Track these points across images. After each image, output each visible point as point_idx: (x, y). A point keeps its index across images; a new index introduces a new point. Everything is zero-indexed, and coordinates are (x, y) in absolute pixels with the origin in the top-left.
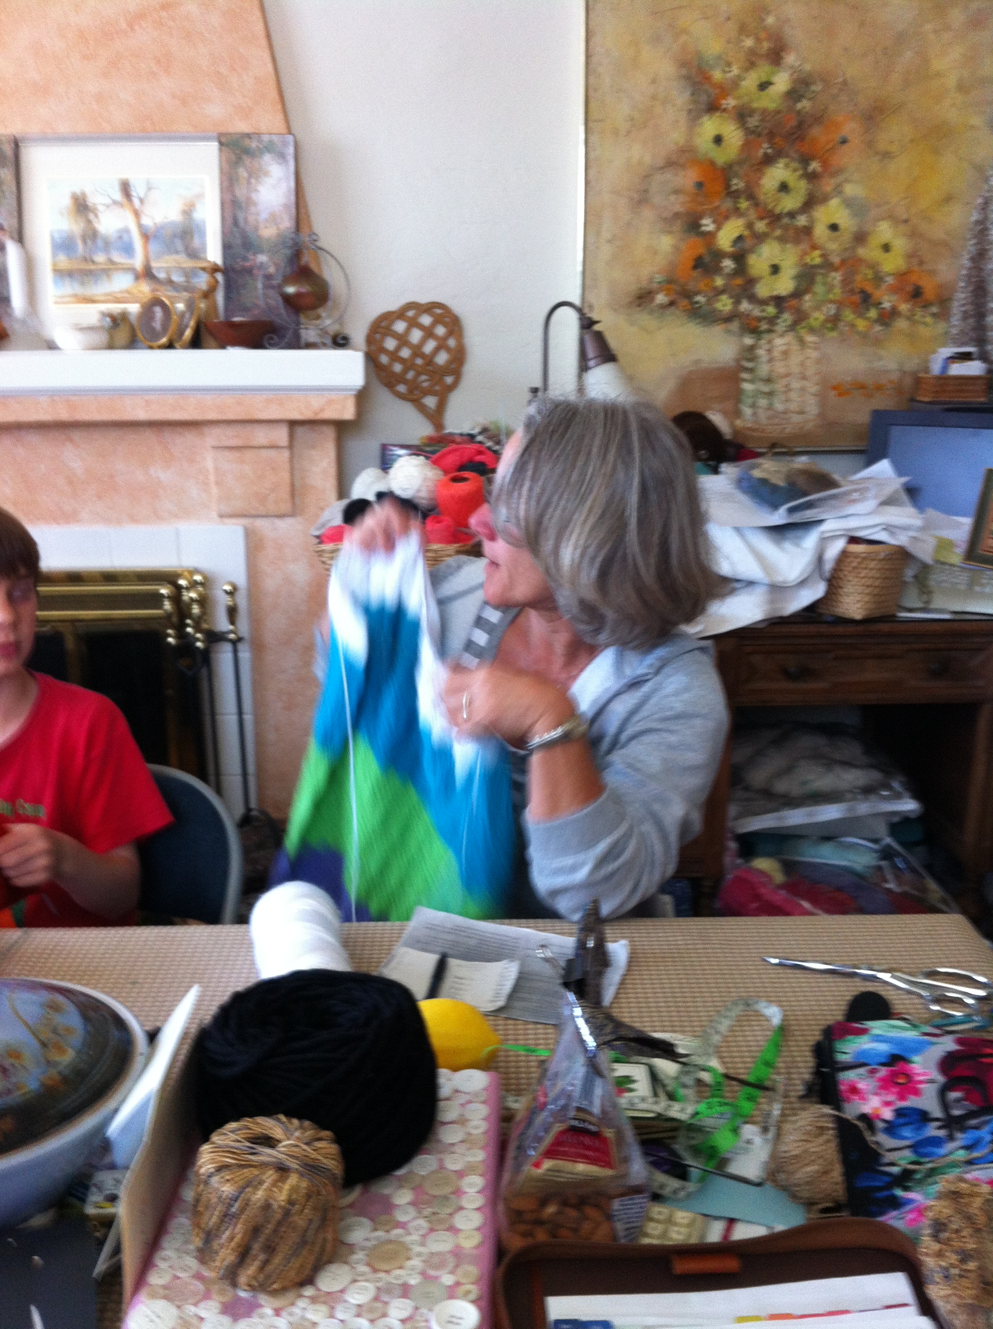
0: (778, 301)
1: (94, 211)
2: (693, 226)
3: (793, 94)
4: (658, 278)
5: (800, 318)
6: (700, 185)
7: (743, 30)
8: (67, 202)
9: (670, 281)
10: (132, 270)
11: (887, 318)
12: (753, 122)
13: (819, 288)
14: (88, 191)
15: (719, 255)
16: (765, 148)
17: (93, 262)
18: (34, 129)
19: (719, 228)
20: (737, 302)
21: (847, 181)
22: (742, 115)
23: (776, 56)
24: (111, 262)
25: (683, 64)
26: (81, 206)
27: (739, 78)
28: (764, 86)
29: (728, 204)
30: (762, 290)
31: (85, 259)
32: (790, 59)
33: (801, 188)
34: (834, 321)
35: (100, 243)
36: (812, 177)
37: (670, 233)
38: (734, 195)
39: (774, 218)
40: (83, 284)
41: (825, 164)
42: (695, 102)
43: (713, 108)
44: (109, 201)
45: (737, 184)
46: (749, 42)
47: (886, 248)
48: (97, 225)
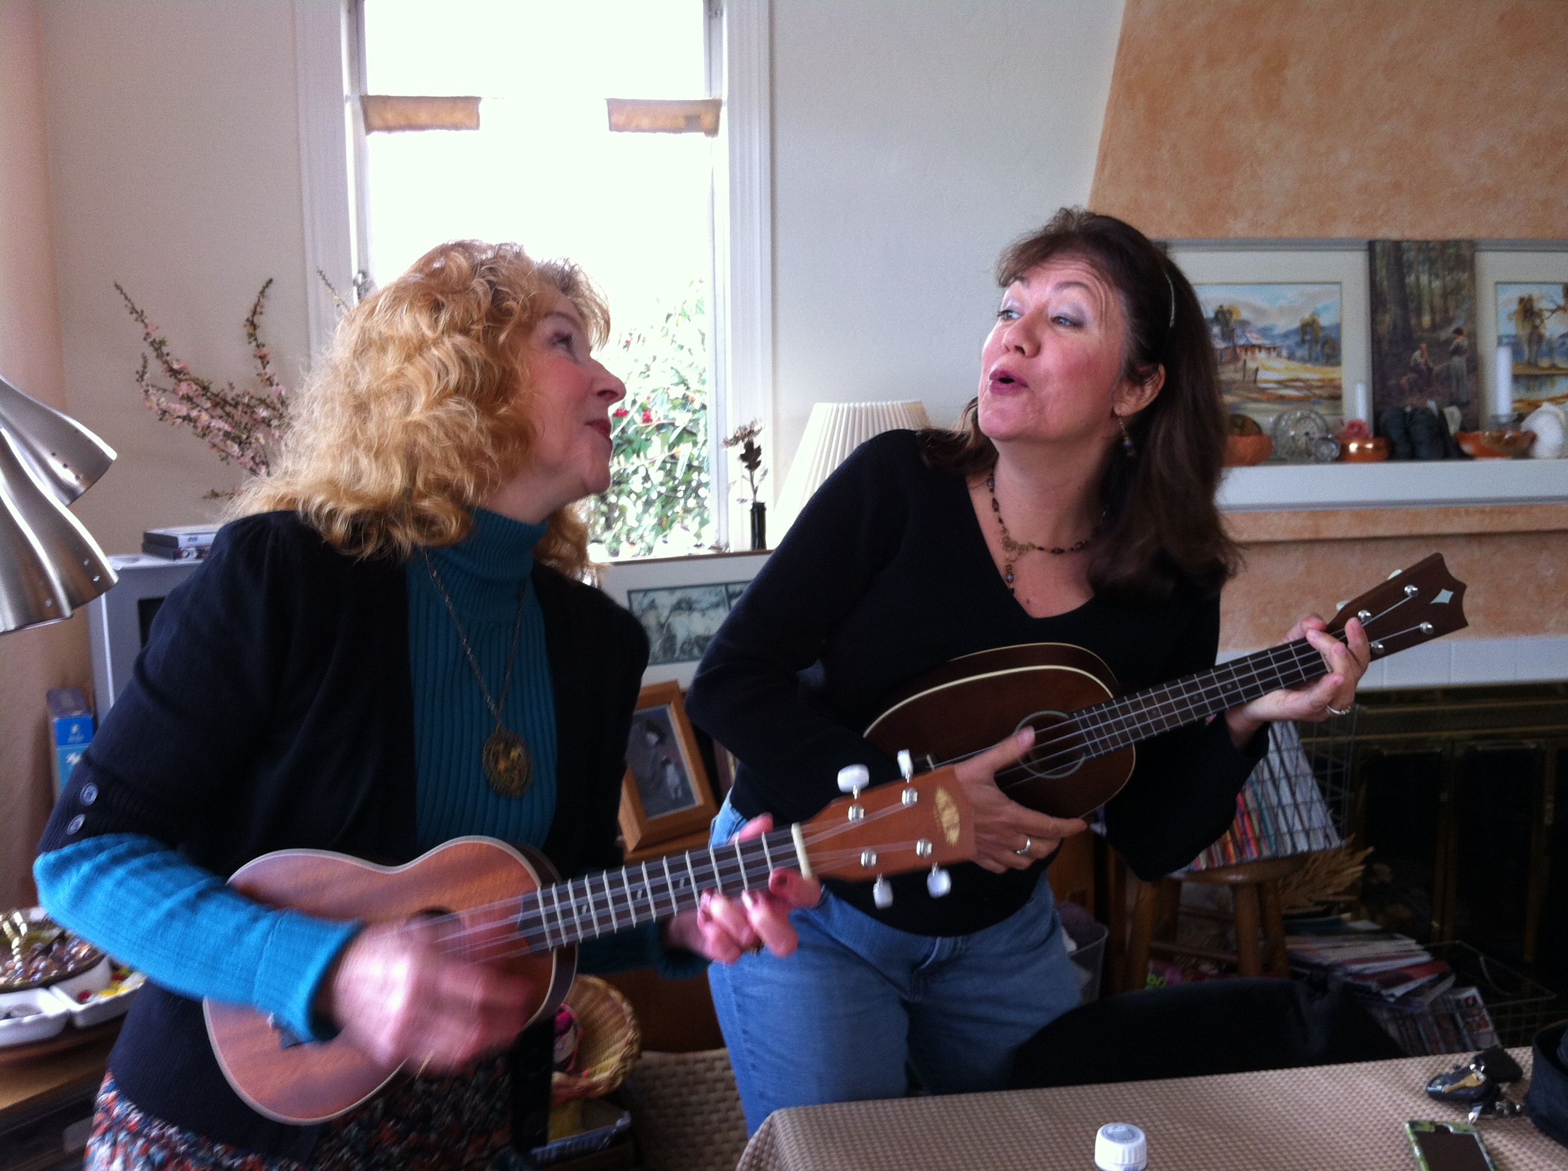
1: (1539, 314)
8: (1514, 307)
14: (1535, 297)
17: (1536, 365)
18: (1482, 233)
24: (1553, 366)
26: (1528, 311)
31: (1530, 364)
35: (1544, 347)
40: (1528, 389)
44: (1553, 307)
48: (1542, 331)
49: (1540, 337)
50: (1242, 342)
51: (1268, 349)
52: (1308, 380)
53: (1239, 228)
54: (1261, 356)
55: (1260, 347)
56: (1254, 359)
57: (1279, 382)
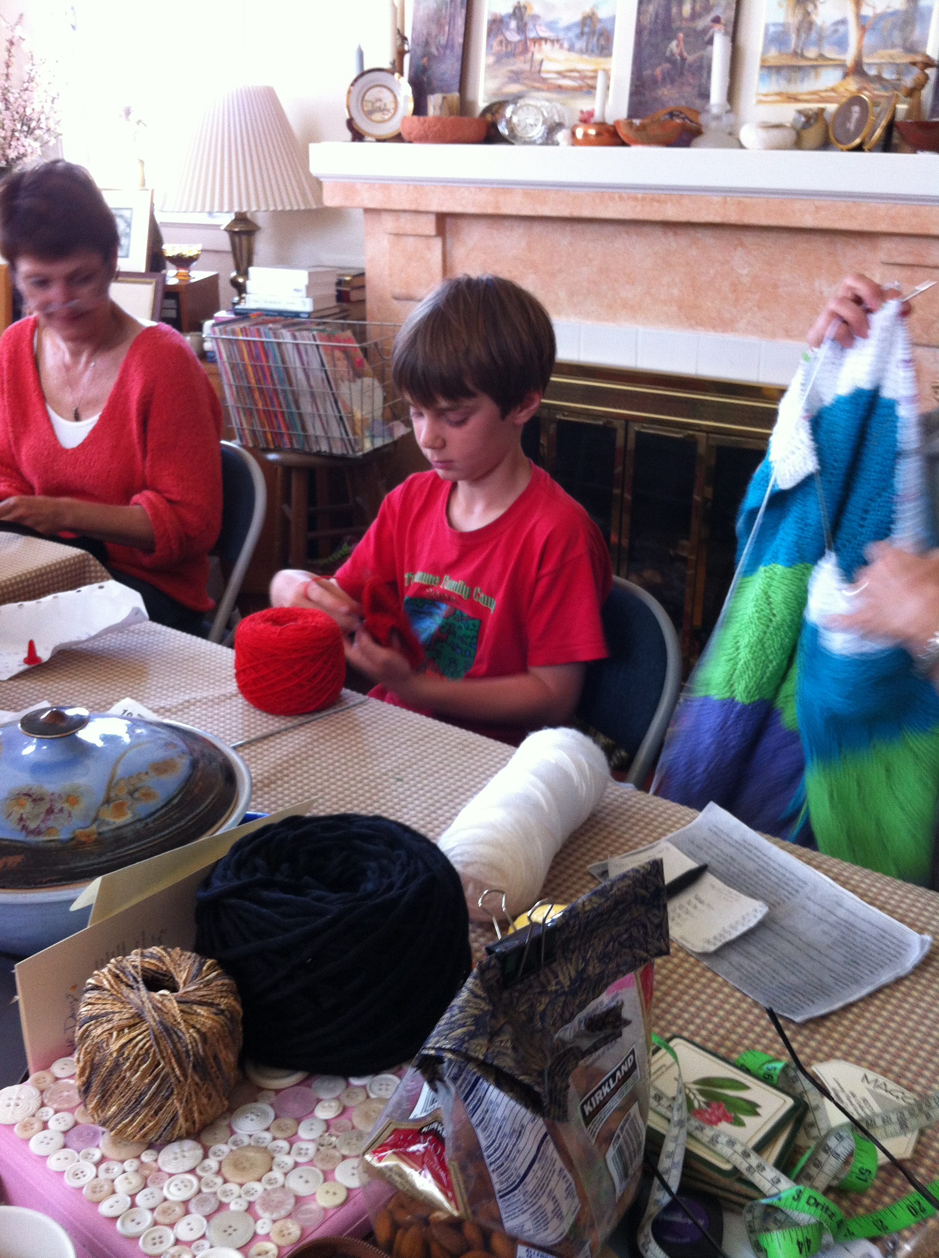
10: (842, 65)
17: (802, 56)
24: (821, 56)
31: (796, 54)
35: (814, 35)
40: (789, 81)
48: (814, 17)
49: (811, 24)
50: (532, 35)
51: (552, 41)
52: (583, 71)
54: (546, 47)
55: (546, 40)
56: (540, 50)
57: (559, 73)
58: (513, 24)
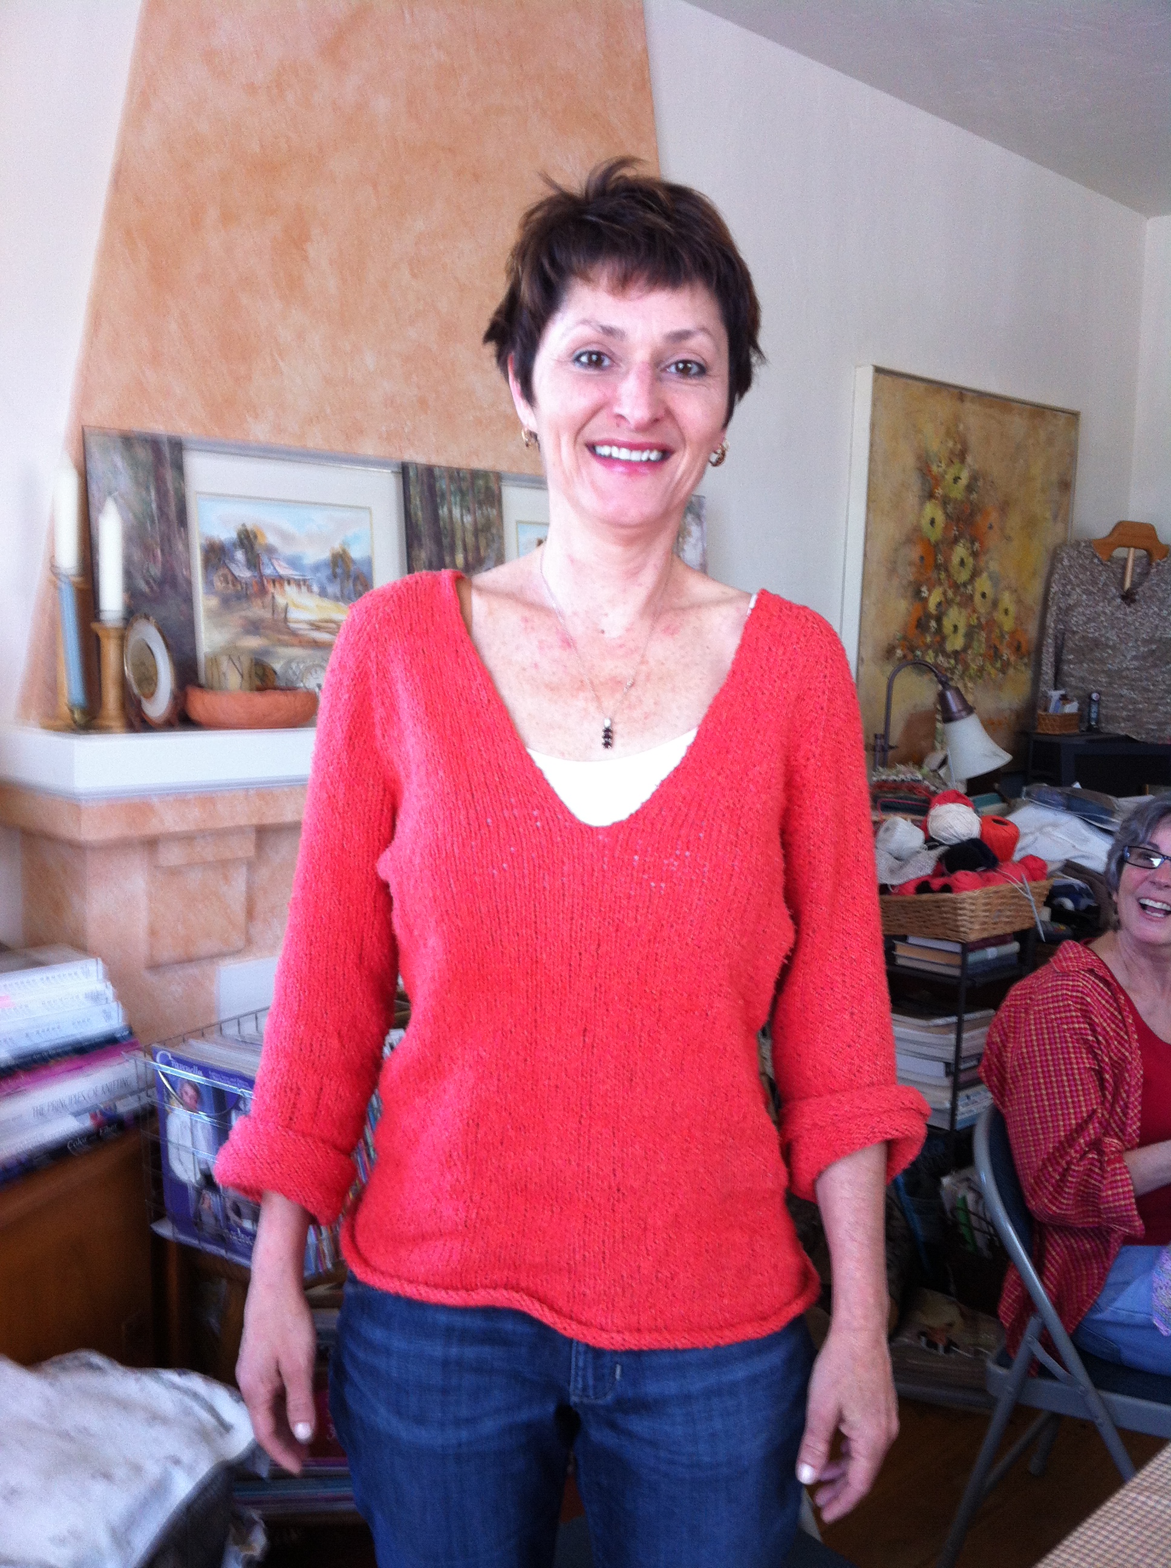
0: (956, 654)
2: (918, 592)
3: (970, 488)
4: (899, 635)
5: (966, 667)
6: (922, 558)
7: (948, 433)
9: (904, 638)
11: (1006, 665)
12: (950, 508)
13: (975, 644)
15: (928, 616)
16: (955, 532)
19: (930, 595)
20: (936, 656)
21: (991, 559)
22: (945, 501)
23: (962, 455)
25: (919, 458)
27: (945, 472)
28: (956, 479)
29: (934, 575)
30: (949, 647)
32: (969, 459)
33: (970, 561)
34: (981, 669)
36: (975, 555)
37: (906, 597)
38: (938, 567)
39: (956, 586)
41: (981, 543)
42: (923, 490)
43: (931, 496)
45: (940, 559)
46: (951, 444)
47: (1006, 612)
50: (269, 572)
51: (298, 584)
53: (260, 431)
54: (291, 590)
55: (289, 580)
56: (283, 593)
57: (311, 623)
58: (240, 555)
